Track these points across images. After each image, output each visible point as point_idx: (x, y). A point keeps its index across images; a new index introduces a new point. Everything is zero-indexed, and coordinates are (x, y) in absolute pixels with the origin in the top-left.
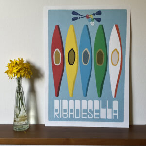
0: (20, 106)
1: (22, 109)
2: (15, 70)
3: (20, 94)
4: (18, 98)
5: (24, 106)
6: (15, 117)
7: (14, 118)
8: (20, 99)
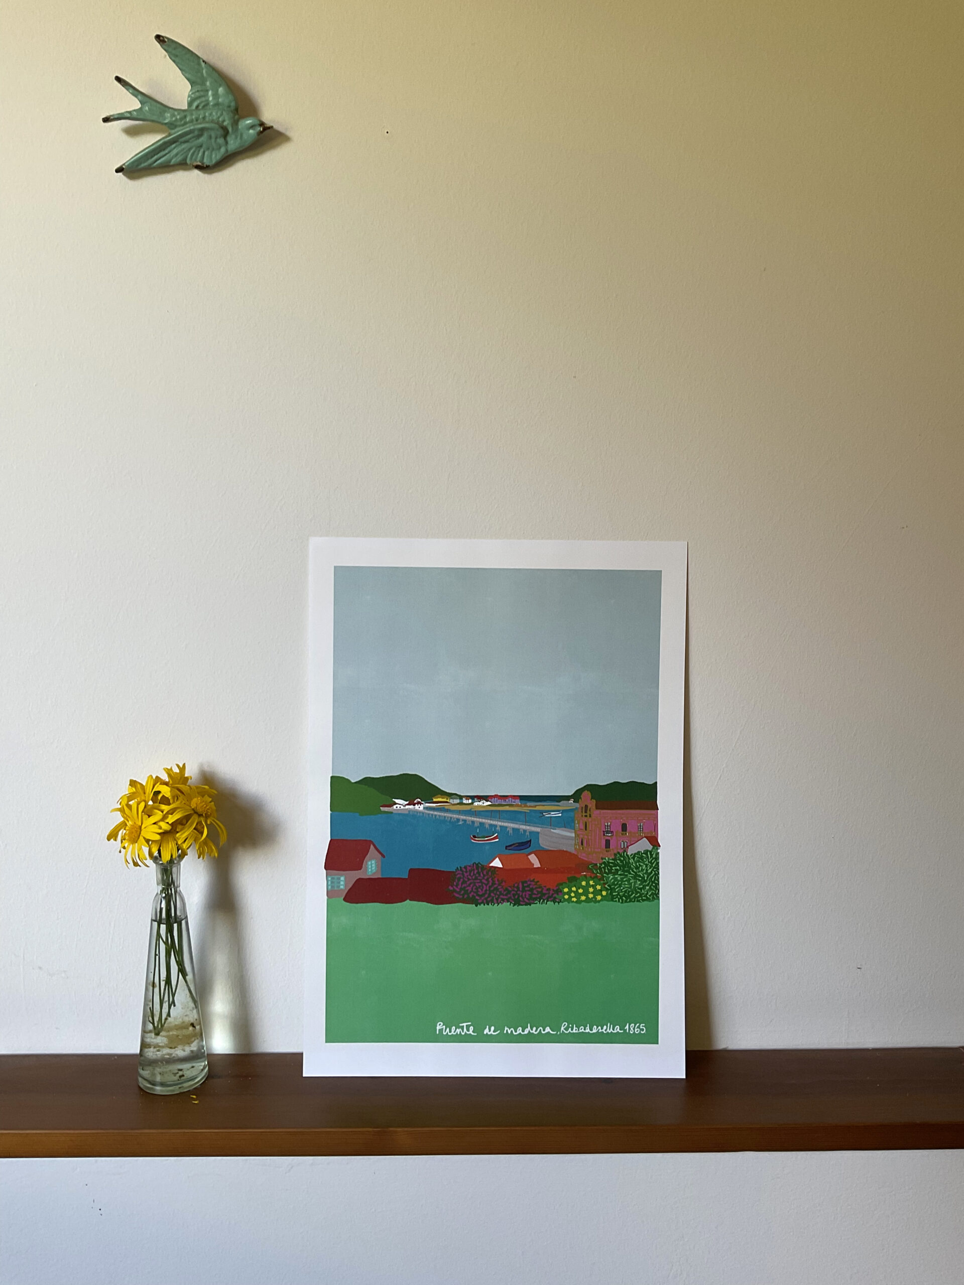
0: (168, 981)
1: (182, 996)
2: (155, 829)
3: (170, 930)
4: (163, 947)
5: (189, 977)
6: (150, 1027)
7: (144, 1031)
8: (174, 949)
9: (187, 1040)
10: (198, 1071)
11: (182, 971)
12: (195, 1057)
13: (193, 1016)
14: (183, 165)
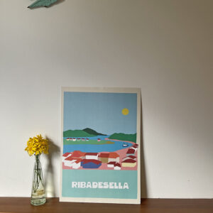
0: (37, 181)
4: (36, 174)
5: (42, 180)
6: (33, 191)
8: (39, 174)
9: (41, 194)
10: (44, 201)
11: (40, 179)
12: (43, 198)
13: (43, 189)
14: (42, 6)
